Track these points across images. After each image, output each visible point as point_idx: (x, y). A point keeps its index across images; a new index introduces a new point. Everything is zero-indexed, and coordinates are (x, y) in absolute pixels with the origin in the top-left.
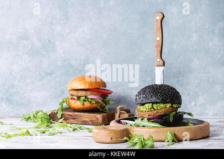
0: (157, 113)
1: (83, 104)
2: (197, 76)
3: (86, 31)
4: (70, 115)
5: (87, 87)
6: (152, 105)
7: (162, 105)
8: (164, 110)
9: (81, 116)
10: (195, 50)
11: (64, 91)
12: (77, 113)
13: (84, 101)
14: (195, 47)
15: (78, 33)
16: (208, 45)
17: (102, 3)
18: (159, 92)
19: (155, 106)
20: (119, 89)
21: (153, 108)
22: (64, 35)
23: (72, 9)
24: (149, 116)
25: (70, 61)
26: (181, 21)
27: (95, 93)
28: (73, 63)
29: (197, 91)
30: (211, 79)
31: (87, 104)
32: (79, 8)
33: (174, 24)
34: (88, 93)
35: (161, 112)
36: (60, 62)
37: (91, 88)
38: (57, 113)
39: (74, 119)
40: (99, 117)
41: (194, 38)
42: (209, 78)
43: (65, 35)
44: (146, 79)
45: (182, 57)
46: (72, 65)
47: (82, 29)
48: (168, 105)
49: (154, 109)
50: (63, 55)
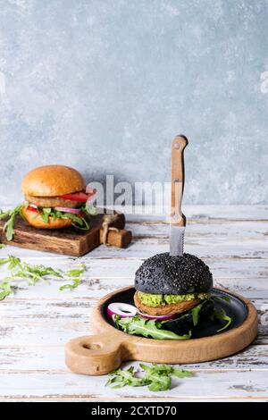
0: (171, 310)
1: (49, 221)
2: (233, 140)
3: (47, 67)
4: (26, 237)
5: (54, 194)
6: (163, 297)
7: (179, 298)
8: (182, 305)
9: (44, 240)
10: (231, 98)
11: (13, 167)
12: (38, 235)
13: (50, 216)
14: (231, 92)
15: (34, 72)
16: (253, 90)
17: (75, 19)
18: (175, 276)
19: (167, 298)
20: (105, 162)
21: (164, 301)
22: (10, 75)
23: (24, 31)
24: (157, 314)
25: (22, 117)
26: (208, 50)
27: (67, 201)
28: (28, 120)
29: (233, 164)
30: (256, 145)
31: (55, 222)
32: (36, 29)
33: (195, 55)
34: (57, 202)
35: (177, 309)
36: (5, 119)
37: (61, 194)
38: (6, 231)
39: (34, 243)
40: (75, 244)
41: (230, 76)
42: (254, 143)
43: (12, 74)
44: (150, 146)
45: (209, 109)
46: (25, 125)
47: (41, 64)
48: (190, 298)
49: (166, 303)
50: (10, 108)
